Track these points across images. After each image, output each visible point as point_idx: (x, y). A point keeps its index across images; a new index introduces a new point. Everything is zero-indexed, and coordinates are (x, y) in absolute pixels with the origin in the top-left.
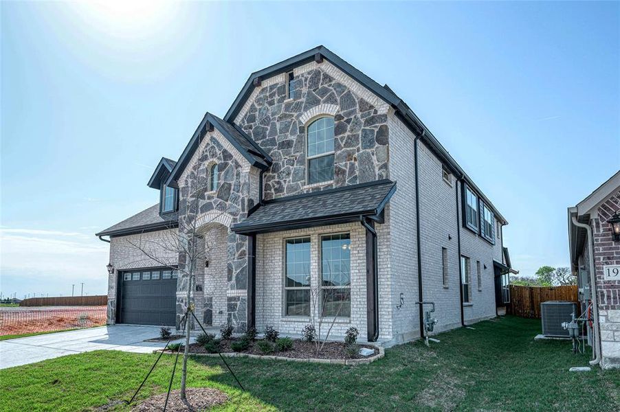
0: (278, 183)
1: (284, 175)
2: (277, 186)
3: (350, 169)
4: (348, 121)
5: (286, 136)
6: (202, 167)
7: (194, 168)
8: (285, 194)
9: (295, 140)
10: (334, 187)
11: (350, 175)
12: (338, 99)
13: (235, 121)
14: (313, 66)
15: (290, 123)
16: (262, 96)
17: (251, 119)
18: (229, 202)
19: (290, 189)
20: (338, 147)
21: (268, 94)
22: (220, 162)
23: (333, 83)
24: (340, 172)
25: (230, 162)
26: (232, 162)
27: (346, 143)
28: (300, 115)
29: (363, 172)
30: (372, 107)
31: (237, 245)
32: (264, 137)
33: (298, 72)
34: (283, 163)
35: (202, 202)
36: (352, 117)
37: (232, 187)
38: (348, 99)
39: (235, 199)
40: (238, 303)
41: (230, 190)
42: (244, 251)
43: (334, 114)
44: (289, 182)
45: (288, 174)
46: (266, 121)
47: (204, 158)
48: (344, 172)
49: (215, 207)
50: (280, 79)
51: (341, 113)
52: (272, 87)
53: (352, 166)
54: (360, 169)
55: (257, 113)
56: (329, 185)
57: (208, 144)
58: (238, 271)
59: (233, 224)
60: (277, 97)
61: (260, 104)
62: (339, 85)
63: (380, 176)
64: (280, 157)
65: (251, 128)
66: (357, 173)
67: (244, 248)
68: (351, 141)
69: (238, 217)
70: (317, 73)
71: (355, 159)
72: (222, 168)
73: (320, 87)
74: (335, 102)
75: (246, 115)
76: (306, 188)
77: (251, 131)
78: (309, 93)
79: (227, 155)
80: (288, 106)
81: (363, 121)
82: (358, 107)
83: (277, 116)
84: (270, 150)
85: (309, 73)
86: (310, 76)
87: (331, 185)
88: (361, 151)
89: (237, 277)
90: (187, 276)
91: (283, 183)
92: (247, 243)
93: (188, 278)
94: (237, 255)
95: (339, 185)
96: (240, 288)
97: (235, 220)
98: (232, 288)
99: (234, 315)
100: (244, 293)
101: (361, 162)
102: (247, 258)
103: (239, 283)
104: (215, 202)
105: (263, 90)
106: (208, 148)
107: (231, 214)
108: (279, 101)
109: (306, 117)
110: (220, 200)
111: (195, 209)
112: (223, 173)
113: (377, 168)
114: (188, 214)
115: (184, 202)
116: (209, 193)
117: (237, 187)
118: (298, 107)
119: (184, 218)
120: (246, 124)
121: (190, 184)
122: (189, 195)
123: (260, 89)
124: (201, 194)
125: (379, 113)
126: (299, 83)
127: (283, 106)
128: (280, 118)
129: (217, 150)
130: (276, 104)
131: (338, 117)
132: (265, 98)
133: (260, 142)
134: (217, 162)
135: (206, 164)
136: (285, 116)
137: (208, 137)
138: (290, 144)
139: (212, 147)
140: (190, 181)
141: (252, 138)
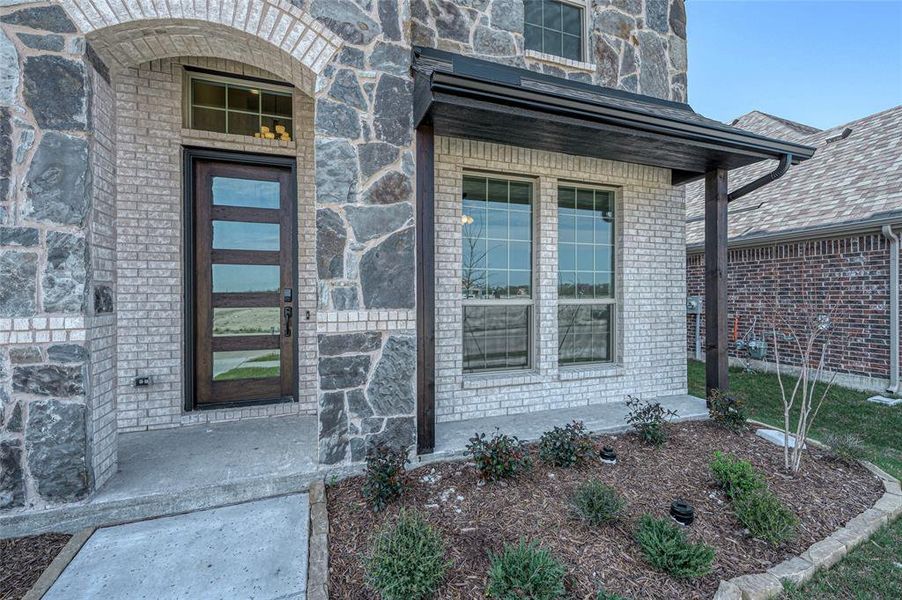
2: (444, 16)
3: (625, 56)
8: (470, 49)
10: (594, 81)
11: (625, 69)
19: (486, 41)
24: (604, 53)
31: (367, 153)
40: (376, 356)
42: (402, 178)
44: (483, 21)
48: (613, 58)
53: (630, 51)
54: (644, 66)
56: (582, 73)
58: (372, 244)
59: (338, 66)
63: (677, 94)
66: (638, 71)
67: (398, 167)
69: (368, 50)
71: (636, 42)
76: (532, 58)
87: (589, 75)
88: (646, 30)
89: (368, 267)
90: (28, 237)
91: (466, 18)
92: (410, 150)
93: (41, 251)
94: (363, 187)
95: (604, 82)
96: (384, 305)
97: (351, 56)
98: (342, 300)
99: (357, 402)
100: (401, 322)
101: (647, 53)
102: (412, 202)
103: (378, 287)
107: (329, 25)
113: (671, 77)
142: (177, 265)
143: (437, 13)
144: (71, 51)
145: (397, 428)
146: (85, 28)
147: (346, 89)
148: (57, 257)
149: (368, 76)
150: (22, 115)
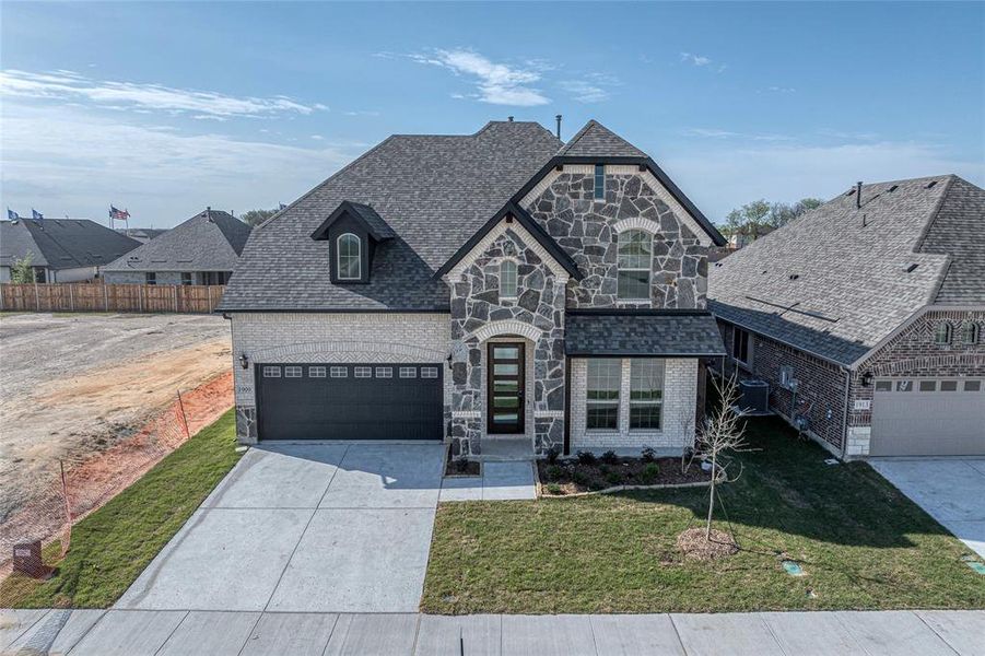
0: (584, 291)
1: (592, 284)
2: (582, 295)
3: (669, 292)
4: (670, 244)
5: (595, 241)
6: (490, 264)
7: (478, 261)
8: (591, 305)
9: (607, 248)
10: (651, 308)
11: (669, 299)
12: (659, 216)
13: (520, 203)
14: (633, 171)
15: (601, 226)
16: (562, 183)
17: (546, 207)
18: (537, 313)
19: (598, 300)
20: (657, 268)
21: (570, 183)
22: (521, 263)
23: (654, 197)
24: (658, 293)
25: (538, 266)
26: (541, 267)
27: (667, 265)
28: (615, 222)
29: (682, 299)
30: (694, 236)
31: (550, 363)
32: (565, 234)
33: (611, 170)
34: (591, 271)
35: (491, 308)
36: (674, 241)
37: (541, 297)
38: (669, 221)
39: (547, 312)
40: (551, 425)
41: (538, 299)
42: (560, 370)
43: (655, 232)
44: (598, 292)
45: (598, 284)
46: (567, 215)
47: (494, 253)
48: (662, 295)
49: (515, 316)
50: (588, 171)
51: (662, 232)
52: (576, 177)
53: (672, 290)
54: (679, 296)
55: (554, 202)
56: (645, 305)
57: (502, 237)
58: (551, 391)
59: (542, 339)
60: (582, 191)
61: (557, 193)
62: (660, 202)
63: (699, 305)
64: (590, 266)
65: (545, 217)
66: (677, 298)
67: (559, 367)
68: (672, 265)
69: (551, 332)
70: (636, 181)
71: (675, 285)
72: (522, 270)
73: (639, 197)
74: (656, 219)
75: (538, 199)
76: (621, 303)
77: (546, 222)
78: (625, 199)
79: (531, 257)
80: (598, 207)
81: (685, 248)
82: (680, 231)
83: (583, 214)
84: (574, 252)
85: (626, 177)
86: (627, 181)
87: (648, 305)
88: (682, 278)
89: (550, 397)
90: (470, 393)
91: (590, 293)
92: (564, 361)
93: (472, 396)
94: (549, 374)
95: (657, 307)
96: (555, 409)
97: (545, 335)
98: (542, 408)
99: (546, 437)
100: (560, 414)
101: (682, 288)
102: (564, 378)
103: (553, 404)
104: (515, 310)
105: (564, 176)
106: (502, 242)
107: (540, 327)
108: (586, 196)
109: (621, 226)
110: (524, 310)
111: (480, 314)
112: (526, 277)
113: (696, 298)
114: (468, 318)
115: (462, 302)
116: (505, 299)
117: (548, 298)
118: (611, 211)
119: (462, 323)
120: (537, 211)
121: (471, 282)
122: (470, 295)
123: (560, 174)
124: (492, 298)
125: (701, 245)
126: (613, 184)
127: (592, 204)
128: (588, 218)
129: (517, 248)
130: (582, 199)
131: (658, 236)
132: (566, 187)
133: (559, 238)
134: (518, 262)
135: (499, 261)
136: (595, 217)
137: (501, 228)
138: (600, 251)
139: (509, 242)
140: (471, 277)
141: (547, 230)
143: (578, 294)
144: (478, 346)
145: (558, 446)
146: (481, 341)
147: (544, 345)
148: (476, 397)
149: (551, 340)
150: (469, 364)
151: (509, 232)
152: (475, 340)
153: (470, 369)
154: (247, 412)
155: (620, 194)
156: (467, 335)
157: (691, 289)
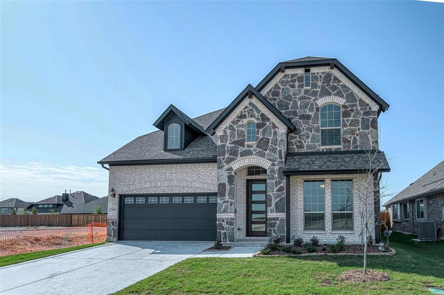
0: (299, 142)
1: (304, 137)
2: (298, 144)
3: (353, 140)
4: (352, 110)
5: (305, 112)
6: (240, 123)
7: (233, 122)
8: (305, 150)
9: (313, 115)
10: (342, 150)
11: (353, 144)
12: (345, 95)
14: (327, 69)
15: (309, 103)
16: (285, 79)
17: (276, 94)
18: (268, 151)
19: (309, 147)
21: (290, 79)
22: (258, 122)
23: (341, 84)
24: (346, 141)
25: (268, 123)
26: (270, 123)
27: (351, 123)
28: (317, 99)
29: (362, 143)
30: (367, 105)
31: (276, 182)
32: (287, 108)
33: (314, 70)
34: (303, 129)
35: (241, 149)
36: (355, 108)
37: (270, 141)
38: (351, 97)
39: (274, 150)
40: (278, 222)
41: (268, 143)
42: (283, 187)
43: (342, 104)
44: (308, 142)
45: (308, 137)
46: (289, 98)
47: (242, 116)
48: (349, 142)
49: (254, 153)
50: (300, 72)
51: (347, 104)
52: (293, 76)
53: (355, 139)
54: (360, 142)
55: (281, 90)
56: (338, 148)
57: (246, 107)
58: (277, 200)
59: (271, 167)
60: (297, 84)
61: (283, 85)
62: (345, 86)
63: (374, 147)
64: (303, 126)
65: (275, 100)
66: (358, 143)
67: (282, 185)
68: (354, 123)
69: (276, 163)
70: (329, 75)
71: (357, 135)
72: (259, 126)
73: (331, 84)
74: (342, 96)
75: (270, 90)
76: (323, 148)
77: (276, 102)
78: (322, 86)
79: (264, 118)
80: (306, 92)
81: (362, 112)
82: (358, 103)
83: (298, 97)
84: (293, 118)
85: (323, 73)
86: (323, 76)
87: (340, 148)
88: (361, 130)
89: (276, 204)
90: (228, 202)
91: (304, 143)
92: (285, 181)
93: (229, 204)
94: (275, 189)
95: (346, 149)
96: (280, 212)
97: (273, 165)
98: (272, 211)
99: (274, 230)
100: (283, 215)
101: (361, 137)
102: (285, 191)
103: (278, 209)
104: (254, 150)
105: (286, 76)
106: (247, 110)
107: (269, 160)
108: (299, 86)
109: (321, 102)
110: (260, 149)
111: (234, 153)
112: (261, 130)
113: (371, 143)
114: (227, 156)
115: (223, 146)
116: (249, 143)
117: (275, 142)
118: (314, 94)
119: (224, 159)
120: (271, 97)
121: (228, 134)
122: (228, 142)
123: (283, 74)
124: (241, 143)
125: (372, 110)
126: (315, 78)
127: (303, 90)
128: (300, 98)
129: (255, 113)
130: (297, 88)
131: (344, 106)
132: (288, 82)
133: (284, 111)
134: (256, 122)
135: (245, 121)
136: (305, 98)
137: (246, 102)
138: (308, 117)
139: (251, 110)
140: (228, 131)
141: (277, 107)
142: (245, 205)
143: (296, 144)
144: (233, 174)
145: (282, 237)
146: (235, 169)
147: (273, 171)
148: (231, 205)
149: (276, 168)
150: (227, 184)
151: (251, 104)
152: (231, 169)
153: (228, 187)
154: (113, 223)
155: (320, 83)
156: (226, 167)
157: (367, 137)
